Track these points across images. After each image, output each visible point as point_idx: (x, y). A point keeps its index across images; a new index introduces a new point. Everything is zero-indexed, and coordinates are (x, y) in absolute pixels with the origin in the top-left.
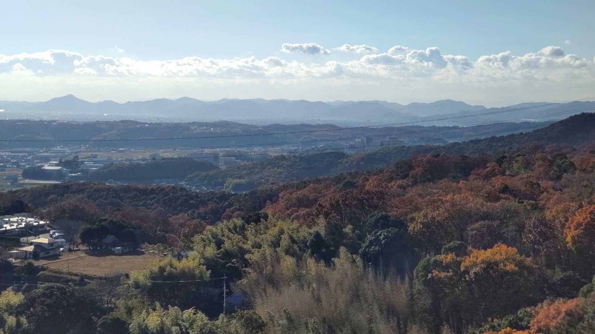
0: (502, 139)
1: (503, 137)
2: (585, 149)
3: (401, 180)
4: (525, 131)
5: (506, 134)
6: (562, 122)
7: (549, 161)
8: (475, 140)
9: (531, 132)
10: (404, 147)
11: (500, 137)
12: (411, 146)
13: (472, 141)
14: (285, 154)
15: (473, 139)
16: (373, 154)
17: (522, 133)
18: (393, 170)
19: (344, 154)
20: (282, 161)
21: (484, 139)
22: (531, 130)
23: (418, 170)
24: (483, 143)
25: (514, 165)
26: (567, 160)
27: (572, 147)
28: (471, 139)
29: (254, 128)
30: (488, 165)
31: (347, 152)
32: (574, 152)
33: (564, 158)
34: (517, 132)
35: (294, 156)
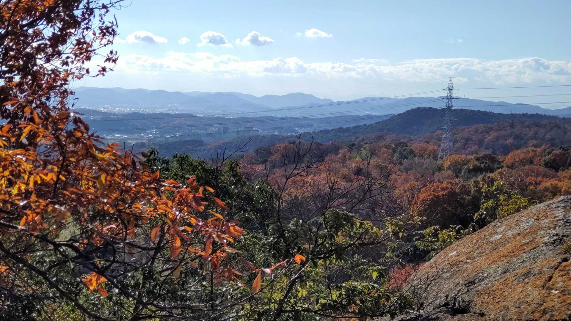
0: (348, 130)
1: (349, 128)
2: (421, 139)
3: (261, 165)
4: (368, 123)
5: (352, 126)
6: (400, 115)
7: (393, 148)
8: (324, 130)
9: (373, 123)
10: (259, 136)
11: (347, 128)
12: (265, 135)
13: (321, 131)
14: (144, 141)
15: (322, 129)
16: (230, 143)
17: (365, 125)
18: (253, 156)
19: (203, 142)
20: (142, 148)
21: (333, 130)
22: (373, 122)
23: (276, 157)
24: (331, 133)
25: (362, 152)
26: (408, 148)
27: (410, 137)
28: (321, 130)
29: (114, 116)
30: (340, 152)
31: (205, 139)
32: (412, 142)
33: (405, 146)
34: (362, 124)
35: (154, 144)
